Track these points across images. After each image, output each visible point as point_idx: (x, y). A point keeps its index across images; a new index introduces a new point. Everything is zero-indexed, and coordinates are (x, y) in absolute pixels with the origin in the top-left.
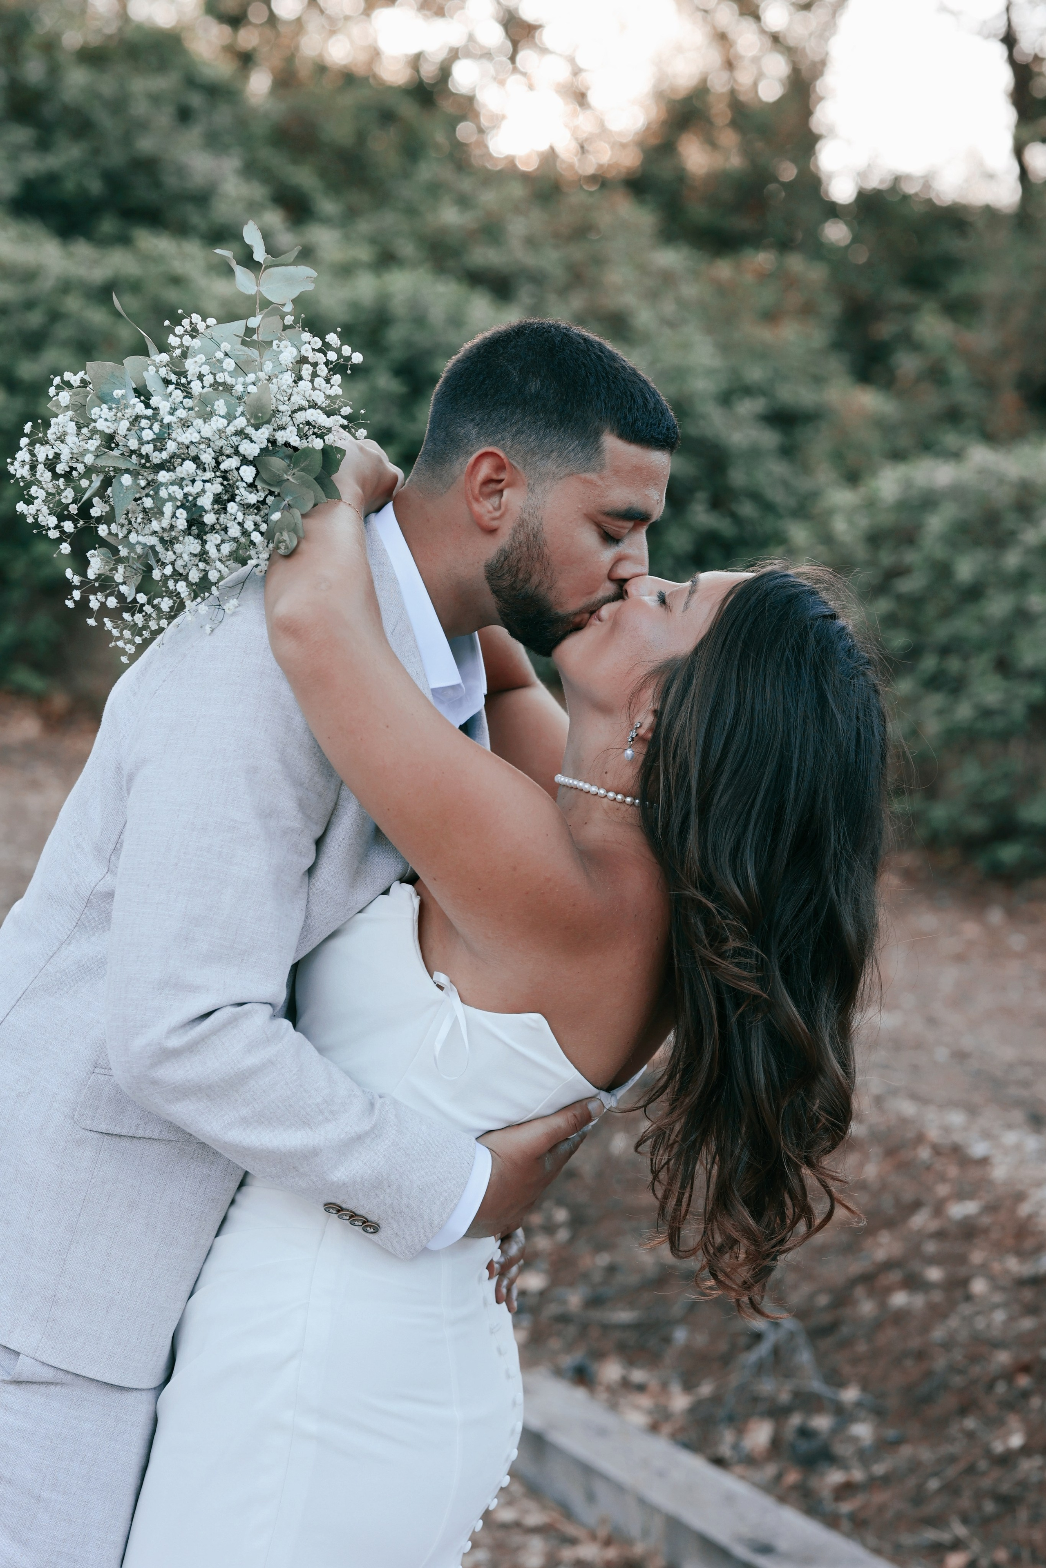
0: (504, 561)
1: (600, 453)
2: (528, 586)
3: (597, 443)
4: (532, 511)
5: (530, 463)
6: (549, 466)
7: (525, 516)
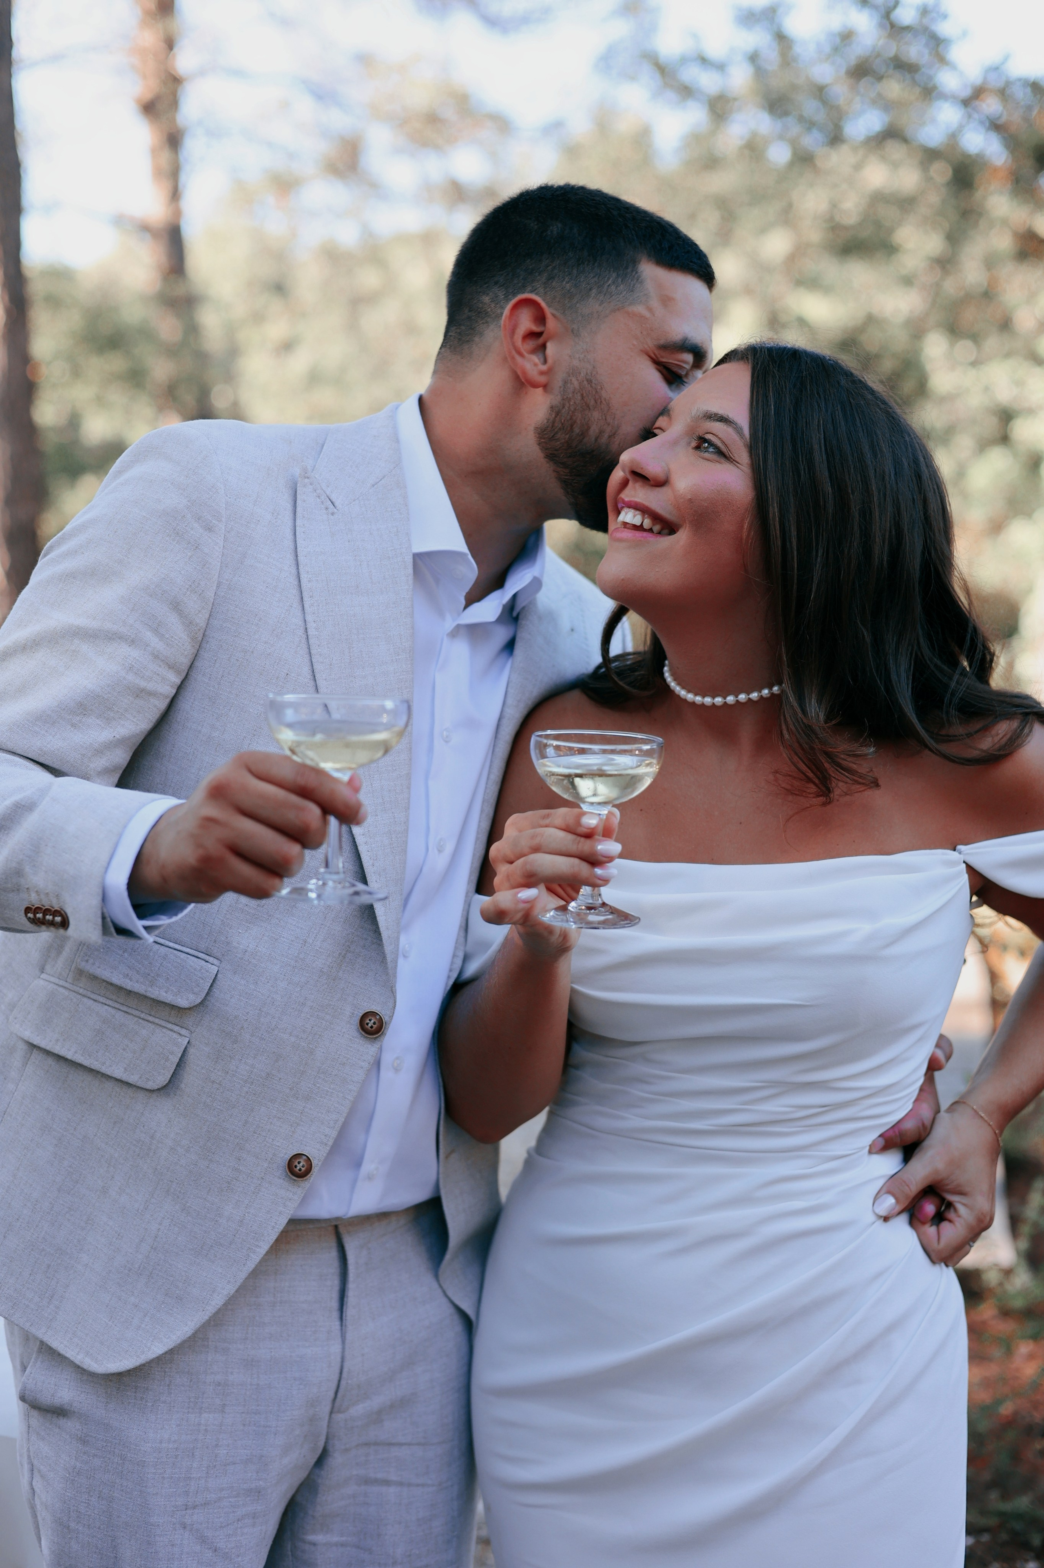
0: (556, 417)
1: (641, 282)
2: (586, 440)
3: (637, 273)
4: (582, 356)
5: (569, 307)
6: (592, 305)
7: (576, 363)
